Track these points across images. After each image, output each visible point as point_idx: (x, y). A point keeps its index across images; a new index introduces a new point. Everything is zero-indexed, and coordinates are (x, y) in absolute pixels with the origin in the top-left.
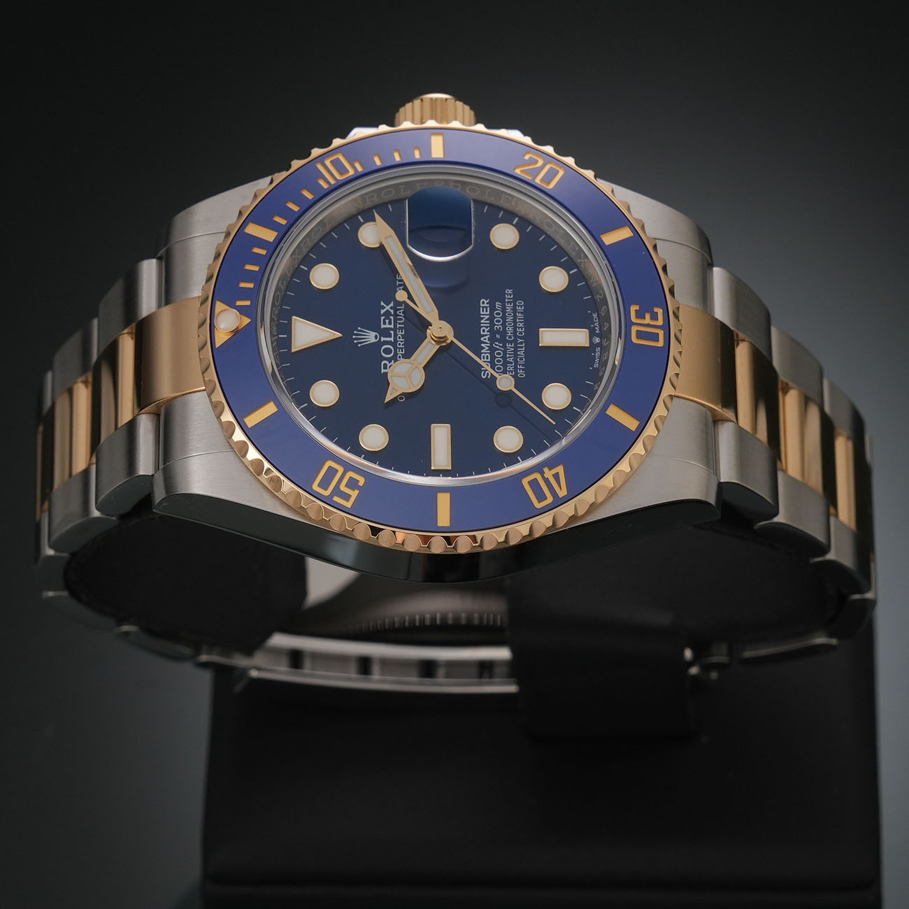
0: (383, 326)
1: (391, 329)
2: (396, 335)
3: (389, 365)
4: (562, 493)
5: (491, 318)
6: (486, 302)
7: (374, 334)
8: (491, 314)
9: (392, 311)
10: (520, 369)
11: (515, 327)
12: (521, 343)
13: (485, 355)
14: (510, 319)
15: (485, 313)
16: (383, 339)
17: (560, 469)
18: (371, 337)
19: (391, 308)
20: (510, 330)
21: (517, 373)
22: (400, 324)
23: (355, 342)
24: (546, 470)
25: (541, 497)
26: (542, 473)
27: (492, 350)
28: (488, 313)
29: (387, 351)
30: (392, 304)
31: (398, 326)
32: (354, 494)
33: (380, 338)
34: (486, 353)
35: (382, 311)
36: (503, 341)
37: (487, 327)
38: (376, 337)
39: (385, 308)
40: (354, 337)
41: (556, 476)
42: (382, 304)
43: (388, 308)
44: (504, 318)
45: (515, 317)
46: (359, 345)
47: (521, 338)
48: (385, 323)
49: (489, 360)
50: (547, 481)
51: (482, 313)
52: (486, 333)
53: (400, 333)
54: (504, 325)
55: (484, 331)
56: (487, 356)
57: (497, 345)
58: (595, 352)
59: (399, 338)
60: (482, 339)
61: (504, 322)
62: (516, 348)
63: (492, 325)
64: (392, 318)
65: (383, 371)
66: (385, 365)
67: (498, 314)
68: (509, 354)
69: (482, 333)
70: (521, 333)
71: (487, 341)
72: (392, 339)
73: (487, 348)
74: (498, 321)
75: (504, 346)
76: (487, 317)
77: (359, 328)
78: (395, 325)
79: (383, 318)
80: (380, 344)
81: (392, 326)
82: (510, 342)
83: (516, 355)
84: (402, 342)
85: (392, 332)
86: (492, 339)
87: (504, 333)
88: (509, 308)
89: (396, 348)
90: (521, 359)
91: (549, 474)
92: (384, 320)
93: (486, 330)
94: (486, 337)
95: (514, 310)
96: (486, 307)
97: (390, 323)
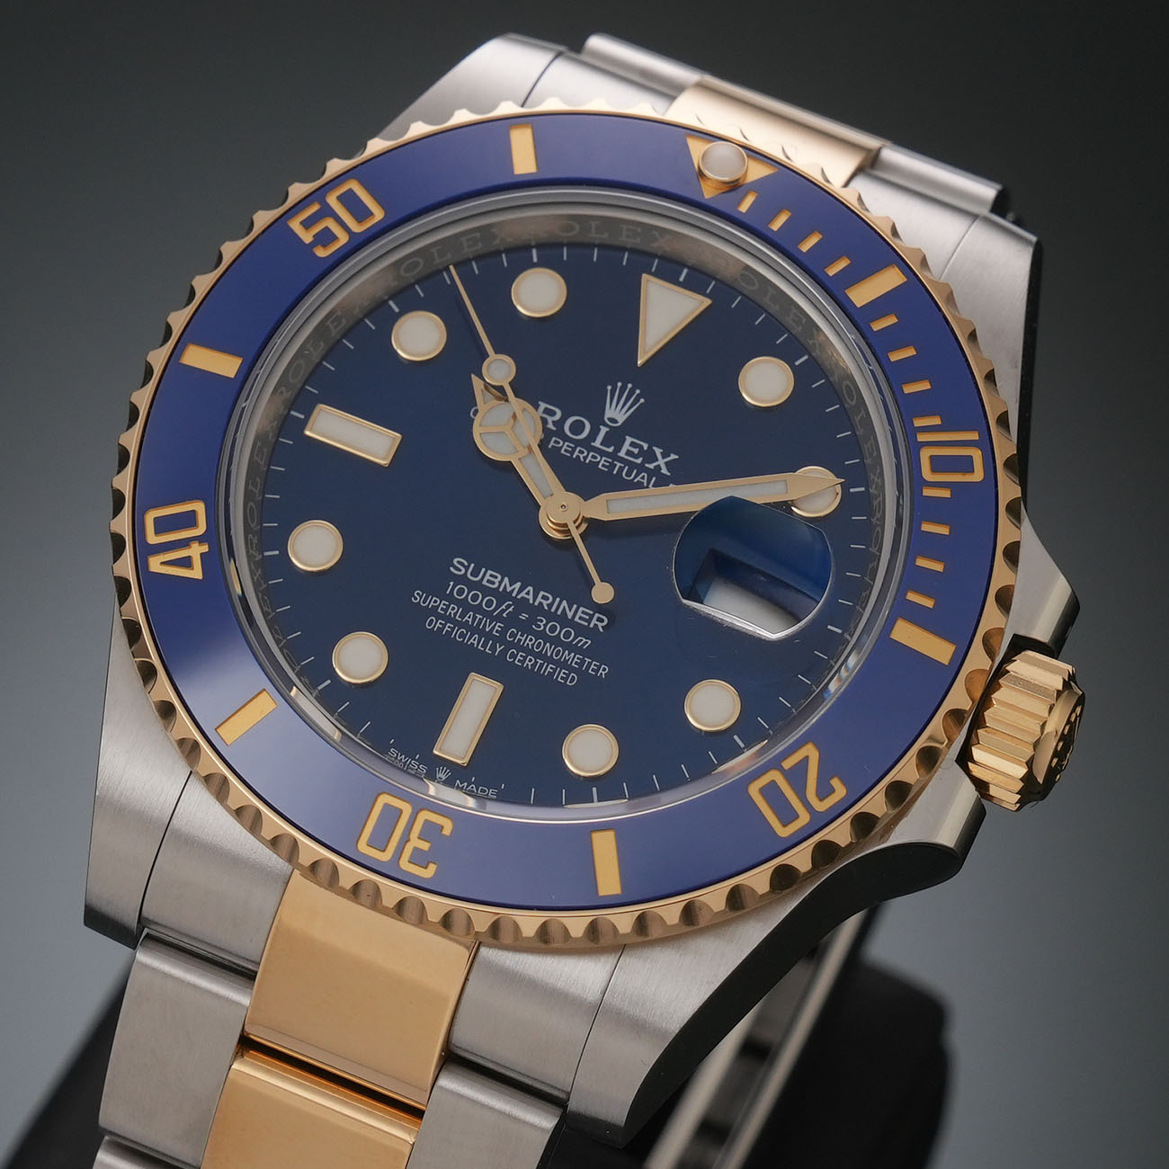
0: (629, 440)
1: (618, 449)
2: (603, 453)
3: (550, 419)
4: (156, 564)
5: (564, 620)
6: (600, 625)
7: (621, 418)
8: (571, 623)
9: (651, 466)
10: (444, 626)
11: (529, 652)
12: (493, 648)
13: (497, 581)
14: (549, 649)
15: (579, 614)
16: (604, 430)
17: (196, 573)
18: (617, 413)
19: (658, 467)
20: (529, 641)
21: (439, 617)
22: (621, 469)
23: (619, 384)
24: (205, 548)
25: (163, 525)
26: (200, 539)
27: (503, 596)
28: (577, 619)
29: (577, 428)
30: (664, 471)
31: (619, 465)
32: (307, 237)
33: (607, 426)
34: (500, 583)
35: (658, 451)
36: (511, 621)
37: (550, 606)
38: (614, 421)
39: (663, 458)
40: (630, 386)
41: (186, 563)
42: (673, 457)
43: (661, 462)
44: (556, 641)
45: (549, 660)
46: (609, 388)
47: (503, 653)
48: (632, 444)
49: (485, 582)
50: (185, 543)
51: (581, 609)
52: (539, 599)
53: (602, 462)
54: (541, 635)
55: (545, 598)
56: (493, 583)
57: (507, 609)
58: (420, 761)
59: (593, 457)
60: (530, 588)
61: (547, 639)
62: (489, 636)
63: (551, 616)
64: (639, 461)
65: (543, 406)
66: (553, 413)
67: (567, 635)
68: (481, 620)
69: (542, 593)
70: (514, 656)
71: (523, 594)
72: (597, 444)
73: (509, 589)
74: (553, 629)
75: (499, 618)
76: (570, 615)
77: (642, 400)
78: (621, 460)
79: (645, 446)
80: (597, 421)
81: (622, 454)
82: (503, 632)
83: (473, 630)
84: (585, 458)
85: (611, 450)
86: (522, 605)
87: (526, 628)
88: (573, 659)
89: (577, 443)
90: (462, 635)
91: (196, 551)
92: (641, 447)
93: (545, 603)
94: (531, 597)
95: (563, 665)
96: (589, 621)
97: (629, 453)
